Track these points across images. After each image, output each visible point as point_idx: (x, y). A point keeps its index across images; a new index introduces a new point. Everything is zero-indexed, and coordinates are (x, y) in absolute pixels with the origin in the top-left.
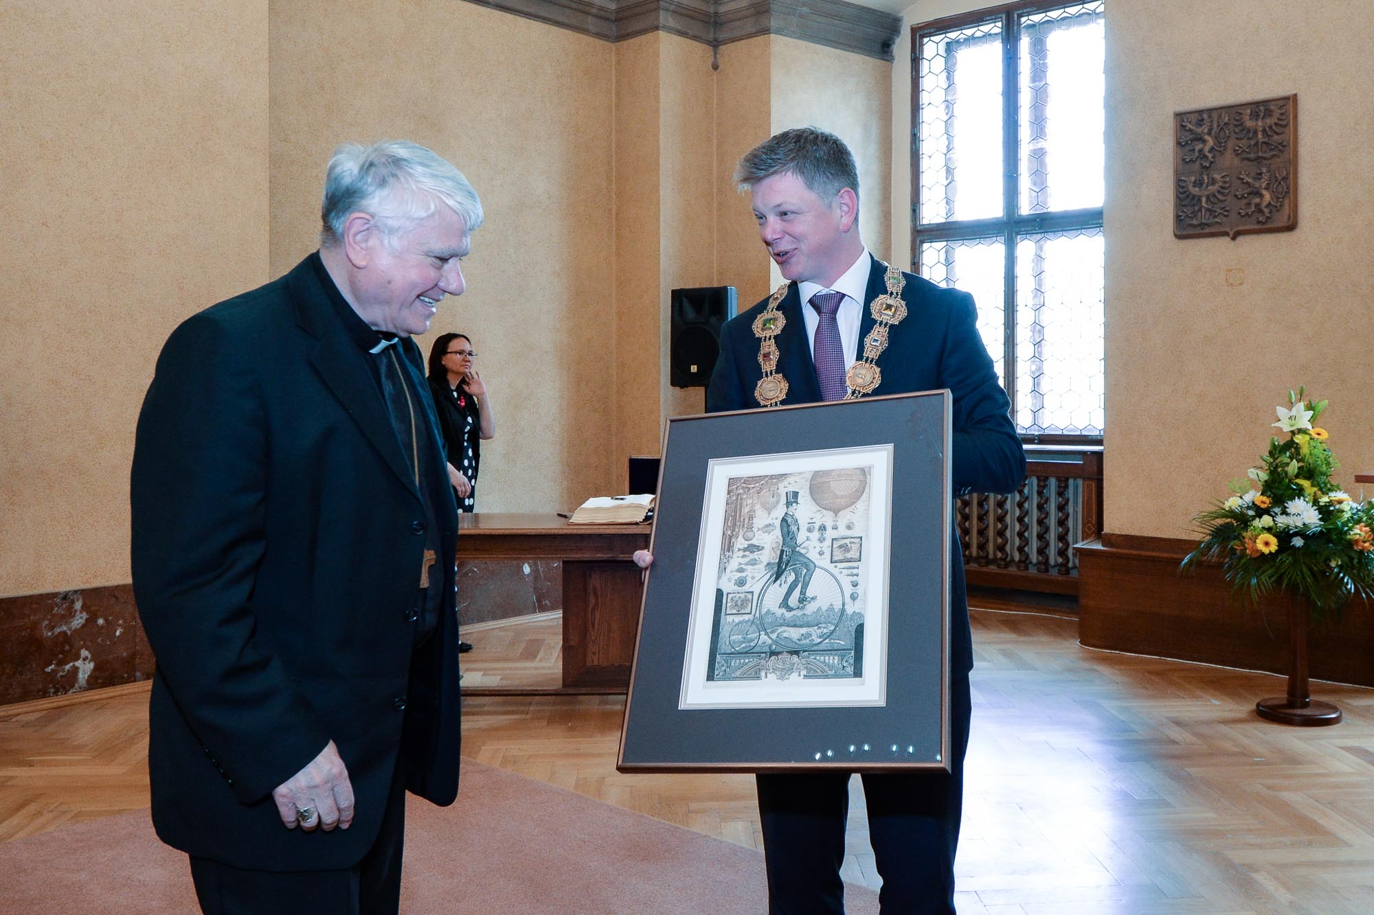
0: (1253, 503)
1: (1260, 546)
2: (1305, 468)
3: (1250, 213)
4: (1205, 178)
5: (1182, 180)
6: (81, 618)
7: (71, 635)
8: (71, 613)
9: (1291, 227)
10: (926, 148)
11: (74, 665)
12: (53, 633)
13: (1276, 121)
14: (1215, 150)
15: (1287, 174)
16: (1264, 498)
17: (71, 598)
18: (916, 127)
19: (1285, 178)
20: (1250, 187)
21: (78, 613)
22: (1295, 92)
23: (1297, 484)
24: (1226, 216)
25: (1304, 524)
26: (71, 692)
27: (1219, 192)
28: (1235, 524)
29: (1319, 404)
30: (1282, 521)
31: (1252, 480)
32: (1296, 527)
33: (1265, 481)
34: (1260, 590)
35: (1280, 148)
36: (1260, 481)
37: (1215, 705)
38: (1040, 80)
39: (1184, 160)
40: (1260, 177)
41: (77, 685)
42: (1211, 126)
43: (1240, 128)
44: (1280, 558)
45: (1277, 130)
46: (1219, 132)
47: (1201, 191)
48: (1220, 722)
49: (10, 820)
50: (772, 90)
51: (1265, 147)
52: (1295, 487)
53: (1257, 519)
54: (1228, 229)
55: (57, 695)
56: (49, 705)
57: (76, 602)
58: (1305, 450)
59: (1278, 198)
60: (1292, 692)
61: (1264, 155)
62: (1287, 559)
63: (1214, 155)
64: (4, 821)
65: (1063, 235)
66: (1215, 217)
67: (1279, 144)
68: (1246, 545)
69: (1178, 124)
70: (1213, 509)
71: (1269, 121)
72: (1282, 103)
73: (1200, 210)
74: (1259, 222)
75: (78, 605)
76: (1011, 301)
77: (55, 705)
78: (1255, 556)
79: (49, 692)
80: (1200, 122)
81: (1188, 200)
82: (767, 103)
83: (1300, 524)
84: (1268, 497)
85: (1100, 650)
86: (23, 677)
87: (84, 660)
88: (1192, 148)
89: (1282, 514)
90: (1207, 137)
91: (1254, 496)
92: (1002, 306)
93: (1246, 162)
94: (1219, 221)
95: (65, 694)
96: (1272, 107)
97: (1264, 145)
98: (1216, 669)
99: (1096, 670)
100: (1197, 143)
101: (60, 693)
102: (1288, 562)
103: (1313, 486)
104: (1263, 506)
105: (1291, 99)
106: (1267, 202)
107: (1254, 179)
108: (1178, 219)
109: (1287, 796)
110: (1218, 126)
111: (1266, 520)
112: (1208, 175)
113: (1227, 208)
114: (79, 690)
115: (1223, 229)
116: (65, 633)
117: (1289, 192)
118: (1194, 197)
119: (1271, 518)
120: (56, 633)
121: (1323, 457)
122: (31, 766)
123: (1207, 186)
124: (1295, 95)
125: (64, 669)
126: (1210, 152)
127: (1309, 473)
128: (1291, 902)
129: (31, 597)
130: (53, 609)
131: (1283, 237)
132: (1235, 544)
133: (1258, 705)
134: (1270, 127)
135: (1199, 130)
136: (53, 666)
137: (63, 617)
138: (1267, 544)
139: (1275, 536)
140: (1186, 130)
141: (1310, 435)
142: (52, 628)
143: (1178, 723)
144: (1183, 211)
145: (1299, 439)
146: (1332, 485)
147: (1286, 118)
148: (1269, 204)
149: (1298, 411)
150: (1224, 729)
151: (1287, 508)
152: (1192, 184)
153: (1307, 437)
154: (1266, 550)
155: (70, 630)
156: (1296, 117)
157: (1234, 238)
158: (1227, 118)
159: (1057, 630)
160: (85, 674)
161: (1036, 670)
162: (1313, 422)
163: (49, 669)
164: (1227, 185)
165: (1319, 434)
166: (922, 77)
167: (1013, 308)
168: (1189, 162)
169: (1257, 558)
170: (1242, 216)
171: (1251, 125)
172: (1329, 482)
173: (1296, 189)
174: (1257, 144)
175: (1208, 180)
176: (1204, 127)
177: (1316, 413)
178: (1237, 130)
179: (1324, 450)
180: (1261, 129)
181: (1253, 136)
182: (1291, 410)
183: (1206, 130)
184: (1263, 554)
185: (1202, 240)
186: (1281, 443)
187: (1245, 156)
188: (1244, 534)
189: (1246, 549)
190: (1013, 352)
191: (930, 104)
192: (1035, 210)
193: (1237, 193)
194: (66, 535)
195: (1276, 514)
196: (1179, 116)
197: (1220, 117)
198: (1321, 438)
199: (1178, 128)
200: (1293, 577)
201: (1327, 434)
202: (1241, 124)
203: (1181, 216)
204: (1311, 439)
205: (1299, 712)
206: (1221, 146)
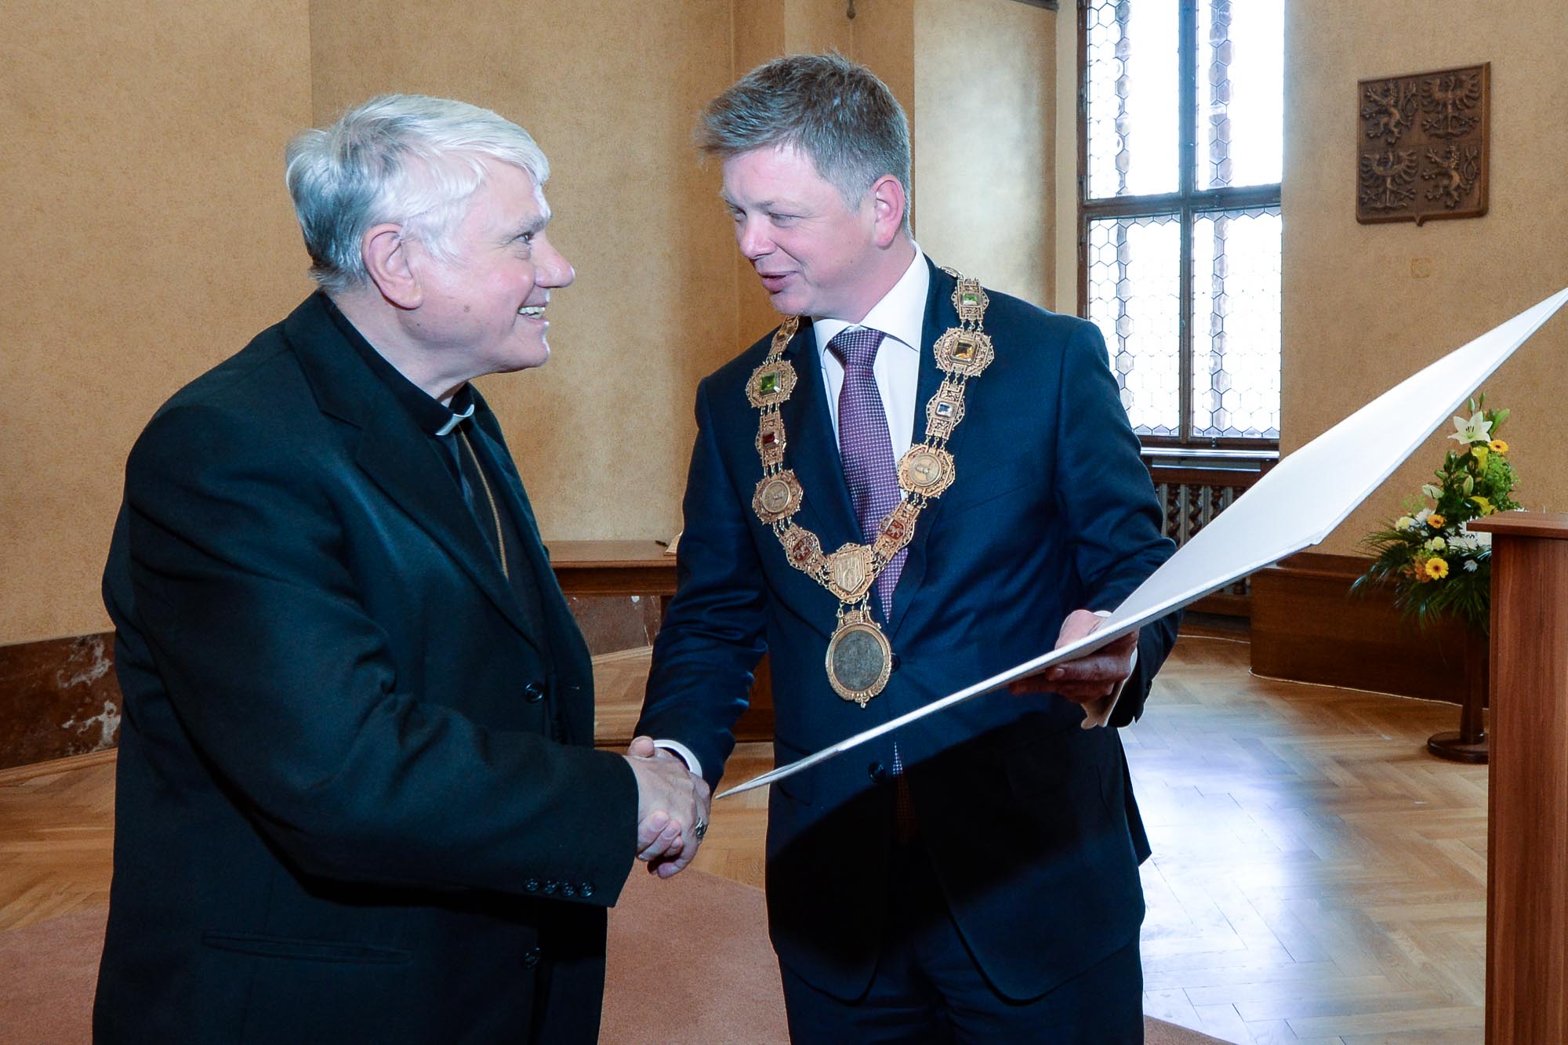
0: (1427, 522)
1: (1430, 571)
2: (1483, 483)
3: (1438, 197)
4: (1391, 157)
5: (1365, 158)
6: (103, 665)
7: (93, 685)
8: (90, 661)
9: (1481, 213)
10: (1094, 111)
11: (97, 719)
12: (70, 684)
13: (1467, 93)
14: (1402, 124)
15: (1478, 154)
16: (1439, 518)
17: (91, 643)
18: (1082, 87)
19: (1476, 158)
20: (1438, 167)
21: (99, 660)
22: (1488, 60)
23: (1472, 503)
24: (1411, 199)
25: (1478, 547)
26: (94, 749)
27: (1406, 172)
28: (1407, 545)
29: (1500, 414)
30: (1455, 542)
31: (1426, 496)
32: (1469, 550)
33: (1439, 499)
34: (1429, 619)
35: (1471, 123)
36: (1434, 498)
37: (1385, 741)
38: (1220, 36)
39: (1368, 135)
40: (1449, 156)
41: (101, 743)
42: (1397, 97)
43: (1429, 100)
44: (1450, 584)
45: (1468, 104)
46: (1406, 104)
47: (1385, 170)
48: (1388, 761)
49: (11, 906)
50: (916, 43)
51: (1454, 123)
52: (1469, 506)
53: (1430, 540)
54: (1414, 214)
55: (78, 754)
56: (69, 766)
57: (97, 648)
58: (1483, 465)
59: (1467, 180)
60: (1465, 727)
61: (1454, 132)
62: (1458, 584)
63: (1401, 130)
64: (4, 905)
65: (1244, 214)
66: (1401, 200)
67: (1469, 119)
68: (1416, 570)
69: (1362, 95)
70: (1385, 529)
71: (1459, 93)
72: (1474, 72)
73: (1384, 192)
74: (1447, 207)
75: (99, 651)
76: (1186, 288)
77: (75, 765)
78: (1425, 582)
79: (68, 751)
80: (1386, 93)
81: (1372, 181)
82: (910, 59)
83: (1473, 547)
84: (1442, 515)
85: (1272, 679)
86: (36, 735)
87: (109, 713)
88: (1376, 122)
89: (1456, 535)
90: (1393, 110)
91: (1427, 515)
92: (1177, 293)
93: (1434, 139)
94: (1404, 204)
95: (87, 752)
96: (1464, 77)
97: (1454, 119)
98: (1394, 698)
99: (1264, 703)
100: (1382, 116)
101: (81, 752)
102: (1458, 588)
103: (1491, 503)
104: (1437, 526)
105: (1484, 70)
106: (1457, 184)
107: (1443, 158)
108: (1361, 202)
109: (1442, 844)
110: (1405, 97)
111: (1438, 542)
112: (1393, 152)
113: (1414, 191)
114: (104, 747)
115: (1408, 214)
116: (84, 683)
117: (1480, 174)
118: (1378, 178)
119: (1443, 540)
120: (73, 684)
121: (1501, 473)
122: (42, 840)
123: (1393, 165)
124: (1488, 64)
125: (85, 724)
126: (1395, 126)
127: (1487, 489)
128: (1424, 964)
129: (41, 643)
130: (68, 657)
131: (1473, 223)
132: (1404, 568)
133: (1430, 741)
134: (1461, 100)
135: (1384, 102)
136: (71, 722)
137: (81, 665)
138: (1437, 569)
139: (1445, 559)
140: (1370, 102)
141: (1488, 447)
142: (68, 679)
143: (1342, 762)
144: (1366, 193)
145: (1477, 452)
146: (1510, 503)
147: (1478, 90)
148: (1459, 186)
149: (1477, 421)
150: (1390, 768)
151: (1462, 529)
152: (1376, 162)
153: (1486, 450)
154: (1435, 576)
155: (90, 680)
156: (1488, 88)
157: (1420, 224)
158: (1415, 88)
159: (1227, 656)
160: (111, 729)
161: (1200, 703)
162: (1493, 433)
163: (66, 725)
164: (1414, 165)
165: (1498, 447)
166: (1090, 29)
167: (1189, 297)
168: (1374, 137)
169: (1427, 583)
170: (1429, 200)
171: (1441, 97)
172: (1508, 499)
173: (1487, 170)
174: (1446, 118)
175: (1394, 159)
176: (1389, 98)
177: (1496, 425)
178: (1425, 103)
179: (1504, 464)
180: (1450, 102)
181: (1442, 109)
182: (1468, 420)
183: (1392, 102)
184: (1433, 580)
185: (1386, 225)
186: (1459, 457)
187: (1432, 131)
188: (1414, 558)
189: (1415, 573)
190: (1189, 346)
191: (1098, 60)
192: (1216, 185)
193: (1424, 174)
194: (81, 572)
195: (1450, 535)
196: (1363, 84)
197: (1407, 88)
198: (1500, 450)
199: (1362, 98)
200: (1464, 605)
201: (1507, 447)
202: (1430, 96)
203: (1365, 198)
204: (1490, 452)
205: (1472, 748)
206: (1407, 121)
